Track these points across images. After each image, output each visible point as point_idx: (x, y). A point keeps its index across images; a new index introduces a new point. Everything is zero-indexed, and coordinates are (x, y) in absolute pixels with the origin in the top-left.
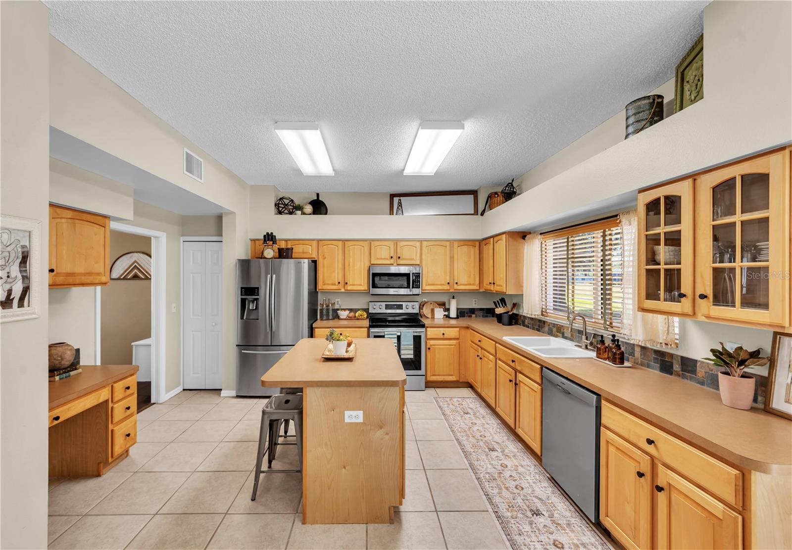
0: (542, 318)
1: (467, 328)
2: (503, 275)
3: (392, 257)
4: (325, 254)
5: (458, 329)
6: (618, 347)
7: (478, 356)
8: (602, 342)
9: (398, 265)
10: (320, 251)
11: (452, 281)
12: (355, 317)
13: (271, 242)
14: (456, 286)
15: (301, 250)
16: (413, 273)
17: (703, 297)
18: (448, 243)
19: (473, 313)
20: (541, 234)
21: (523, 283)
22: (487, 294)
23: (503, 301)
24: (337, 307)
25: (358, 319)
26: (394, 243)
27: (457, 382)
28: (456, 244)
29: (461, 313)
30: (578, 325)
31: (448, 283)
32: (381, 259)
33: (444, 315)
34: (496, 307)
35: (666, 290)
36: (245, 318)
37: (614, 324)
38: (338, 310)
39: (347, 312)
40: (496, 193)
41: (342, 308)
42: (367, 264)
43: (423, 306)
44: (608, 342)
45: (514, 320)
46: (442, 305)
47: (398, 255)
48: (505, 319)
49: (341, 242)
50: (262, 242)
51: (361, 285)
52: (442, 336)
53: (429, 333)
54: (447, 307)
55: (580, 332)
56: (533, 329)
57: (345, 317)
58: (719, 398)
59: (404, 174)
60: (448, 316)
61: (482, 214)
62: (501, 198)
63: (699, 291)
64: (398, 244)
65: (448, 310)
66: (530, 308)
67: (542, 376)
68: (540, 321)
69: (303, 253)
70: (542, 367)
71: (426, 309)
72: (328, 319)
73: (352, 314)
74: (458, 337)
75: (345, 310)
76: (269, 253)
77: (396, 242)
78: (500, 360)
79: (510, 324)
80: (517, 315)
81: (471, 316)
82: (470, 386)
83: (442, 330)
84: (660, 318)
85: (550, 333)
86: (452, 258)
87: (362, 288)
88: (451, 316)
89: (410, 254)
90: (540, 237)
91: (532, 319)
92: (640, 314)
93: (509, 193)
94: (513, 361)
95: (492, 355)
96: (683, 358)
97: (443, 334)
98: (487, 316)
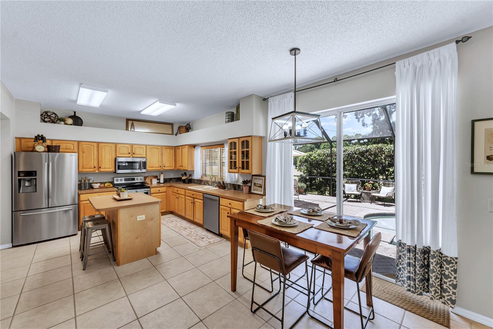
0: (201, 179)
1: (170, 186)
2: (186, 162)
3: (129, 153)
4: (84, 150)
5: (166, 187)
6: (224, 184)
7: (176, 197)
8: (220, 184)
9: (133, 157)
10: (80, 148)
11: (162, 165)
12: (105, 186)
13: (42, 141)
14: (164, 168)
15: (64, 147)
16: (142, 162)
17: (240, 168)
18: (160, 147)
19: (171, 180)
20: (201, 147)
21: (194, 165)
22: (178, 170)
23: (185, 174)
24: (91, 182)
25: (107, 188)
26: (131, 146)
27: (165, 212)
28: (164, 148)
29: (166, 181)
30: (213, 180)
31: (160, 166)
32: (123, 154)
33: (157, 182)
34: (183, 176)
35: (234, 167)
36: (21, 192)
37: (223, 178)
38: (92, 183)
39: (99, 184)
40: (182, 126)
41: (94, 182)
42: (114, 157)
43: (146, 178)
44: (222, 184)
45: (190, 181)
46: (156, 177)
47: (133, 152)
48: (187, 181)
49: (96, 143)
50: (33, 140)
51: (110, 168)
52: (158, 192)
53: (151, 191)
54: (159, 178)
55: (214, 182)
56: (198, 184)
57: (97, 187)
58: (243, 193)
59: (141, 113)
60: (159, 183)
61: (176, 135)
62: (184, 129)
63: (240, 167)
64: (133, 146)
65: (159, 179)
66: (197, 175)
67: (203, 197)
68: (200, 180)
69: (66, 149)
70: (203, 193)
71: (148, 179)
72: (85, 189)
73: (102, 185)
74: (166, 191)
75: (97, 183)
76: (40, 148)
77: (132, 145)
78: (187, 196)
79: (189, 183)
80: (191, 179)
81: (170, 182)
82: (172, 213)
83: (158, 189)
84: (233, 174)
85: (204, 184)
86: (162, 154)
87: (111, 170)
88: (161, 182)
89: (140, 152)
90: (200, 148)
91: (197, 180)
92: (229, 173)
93: (188, 128)
94: (193, 195)
95: (183, 195)
96: (238, 185)
97: (159, 190)
98: (177, 181)
